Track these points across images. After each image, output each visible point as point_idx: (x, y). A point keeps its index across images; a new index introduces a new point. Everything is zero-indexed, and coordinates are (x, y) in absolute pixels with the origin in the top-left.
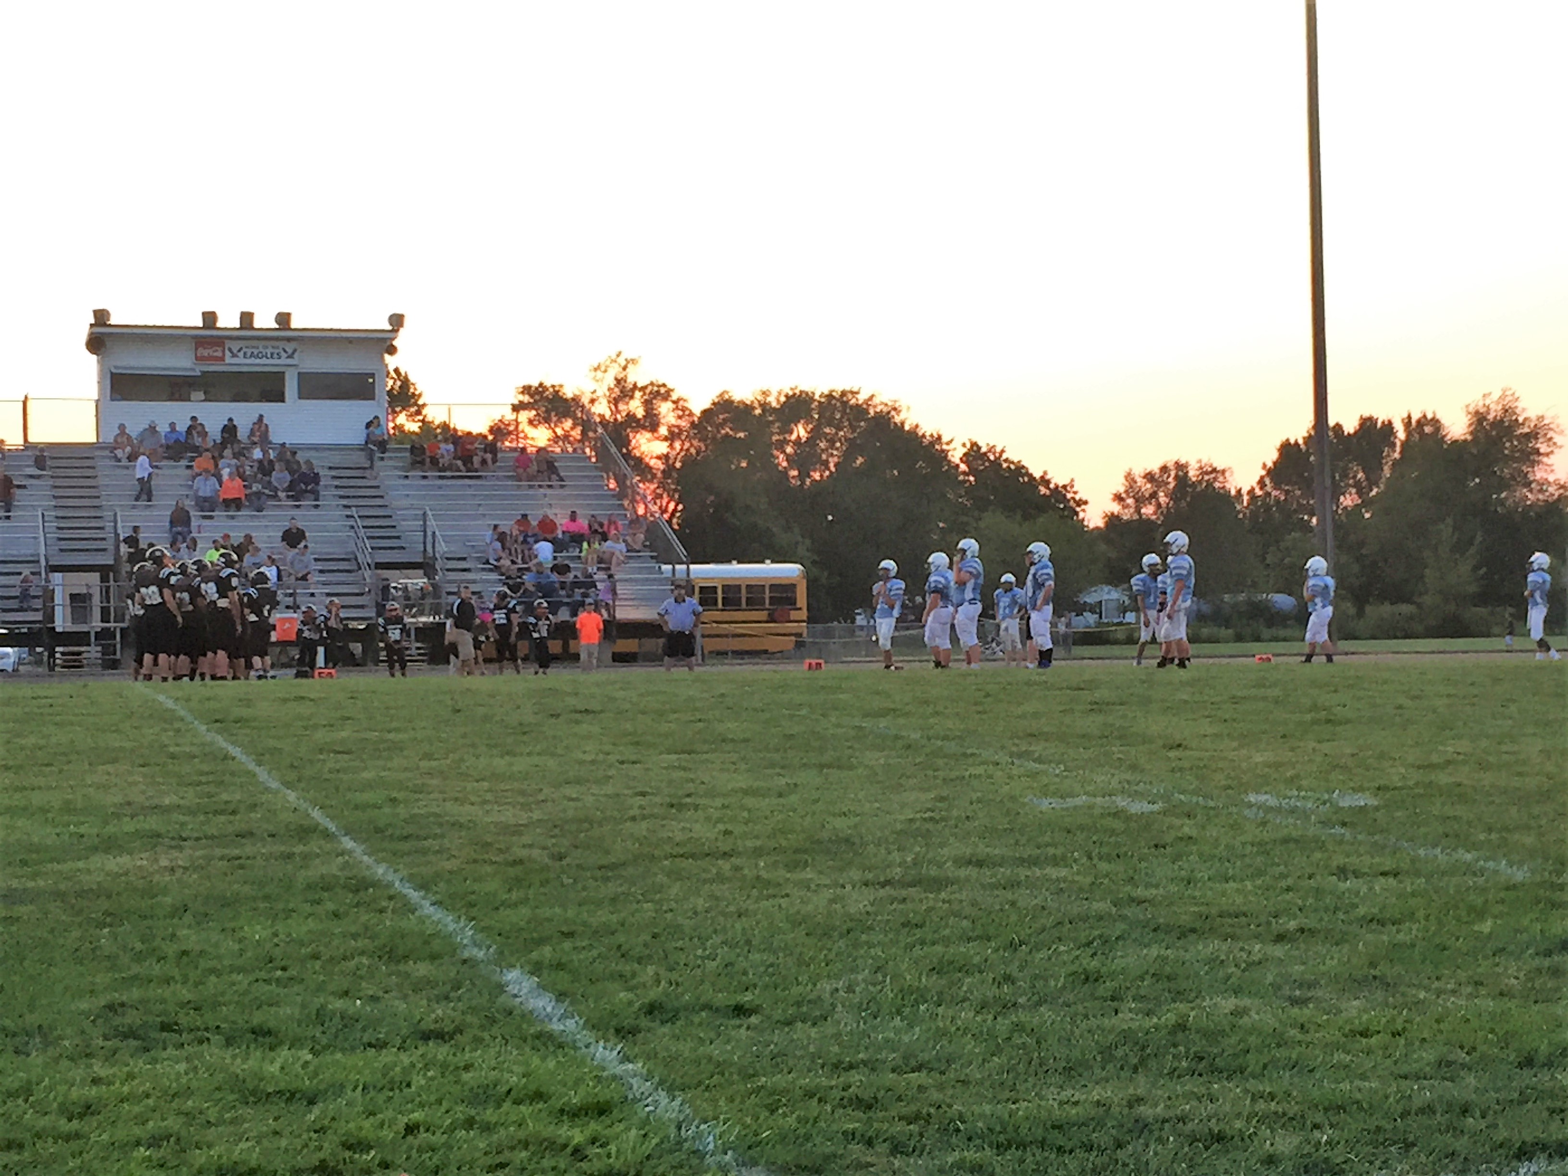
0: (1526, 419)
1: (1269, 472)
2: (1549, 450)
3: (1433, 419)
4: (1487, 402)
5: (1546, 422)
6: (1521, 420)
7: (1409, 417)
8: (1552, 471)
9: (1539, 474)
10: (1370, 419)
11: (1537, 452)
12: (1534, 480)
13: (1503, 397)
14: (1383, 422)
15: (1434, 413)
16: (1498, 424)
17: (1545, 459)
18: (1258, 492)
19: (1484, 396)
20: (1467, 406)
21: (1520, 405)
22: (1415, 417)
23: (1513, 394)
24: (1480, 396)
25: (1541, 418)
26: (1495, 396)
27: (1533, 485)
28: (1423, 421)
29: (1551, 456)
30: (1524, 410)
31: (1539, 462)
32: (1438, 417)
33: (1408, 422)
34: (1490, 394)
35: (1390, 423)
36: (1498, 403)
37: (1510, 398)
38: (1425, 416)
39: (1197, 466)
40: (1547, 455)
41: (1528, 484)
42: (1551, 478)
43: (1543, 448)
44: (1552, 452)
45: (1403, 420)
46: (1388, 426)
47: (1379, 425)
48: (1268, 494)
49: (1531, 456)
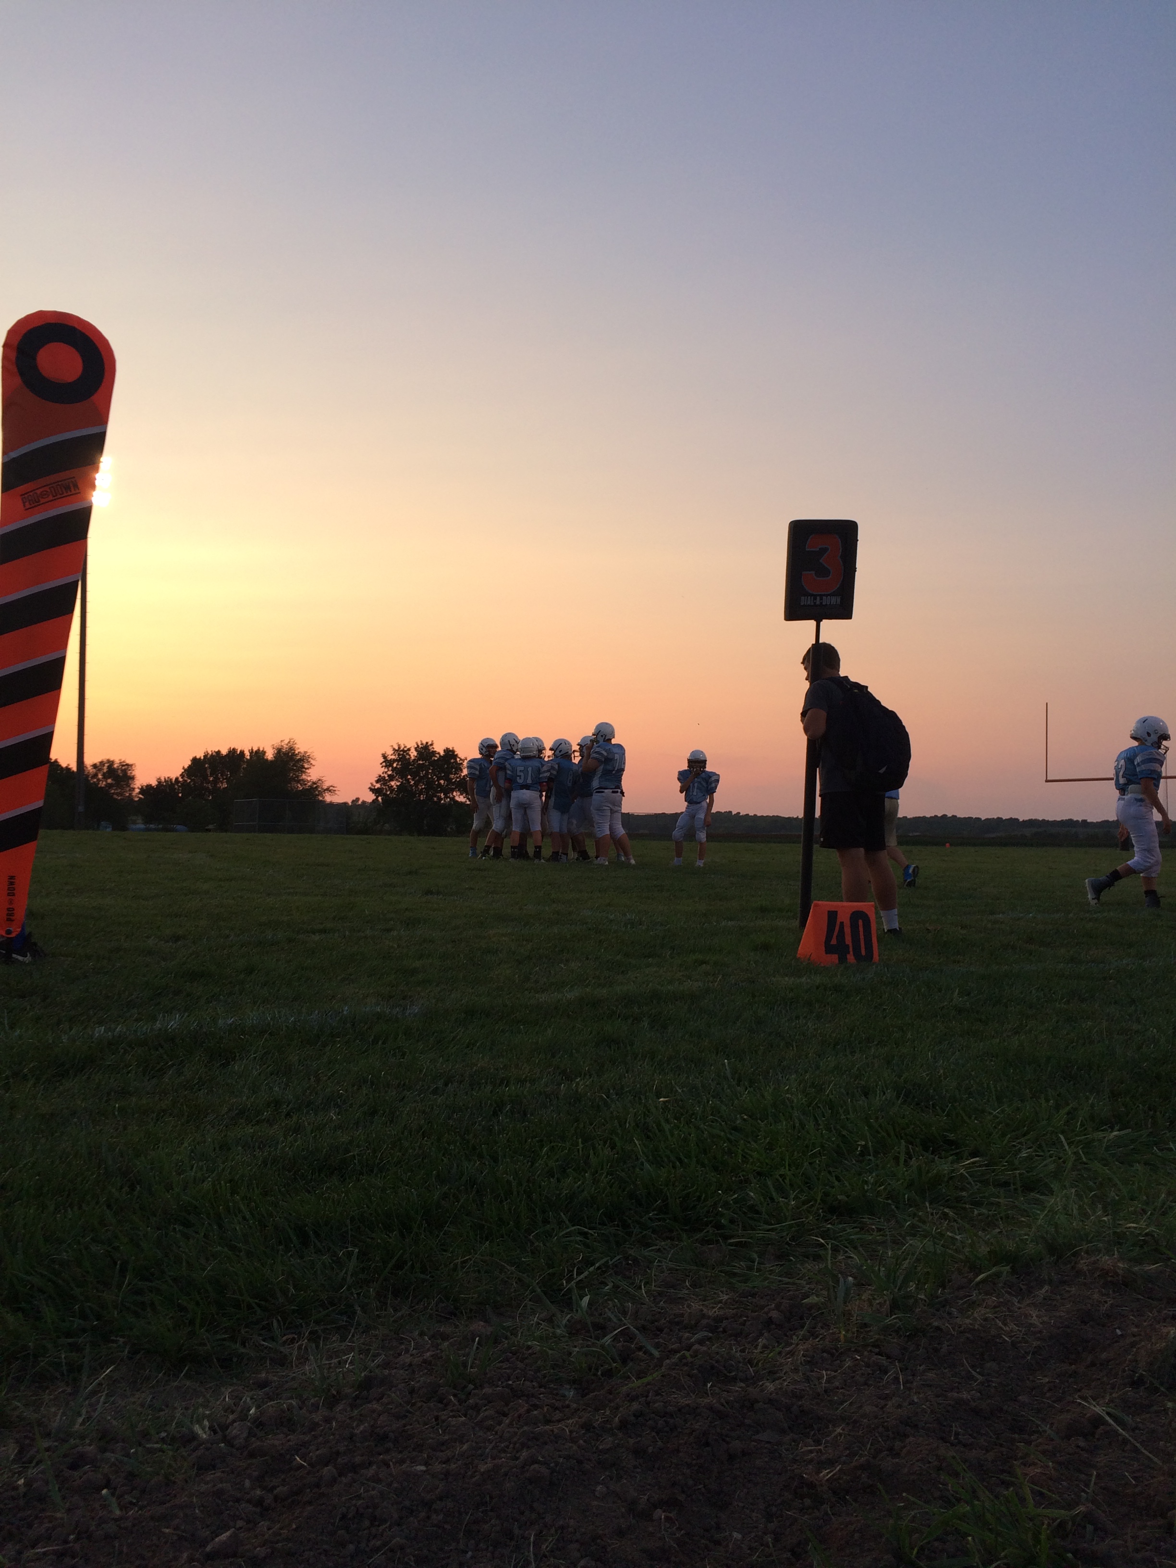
0: (299, 752)
1: (185, 770)
2: (309, 766)
3: (262, 751)
4: (282, 744)
5: (308, 754)
6: (297, 752)
7: (252, 749)
8: (310, 776)
9: (304, 777)
10: (234, 749)
11: (303, 767)
12: (303, 780)
13: (289, 742)
14: (241, 751)
15: (263, 748)
16: (287, 754)
17: (307, 771)
18: (181, 779)
19: (281, 741)
20: (273, 745)
21: (297, 746)
22: (255, 749)
23: (294, 742)
24: (279, 741)
25: (306, 752)
26: (286, 742)
27: (301, 782)
28: (258, 751)
29: (310, 770)
30: (298, 748)
31: (305, 772)
32: (265, 750)
33: (251, 752)
34: (284, 741)
35: (244, 751)
36: (287, 745)
37: (291, 743)
38: (259, 750)
39: (118, 762)
40: (308, 768)
41: (298, 781)
42: (309, 779)
43: (306, 766)
44: (310, 768)
45: (249, 750)
46: (242, 752)
47: (238, 752)
48: (184, 780)
49: (302, 769)
